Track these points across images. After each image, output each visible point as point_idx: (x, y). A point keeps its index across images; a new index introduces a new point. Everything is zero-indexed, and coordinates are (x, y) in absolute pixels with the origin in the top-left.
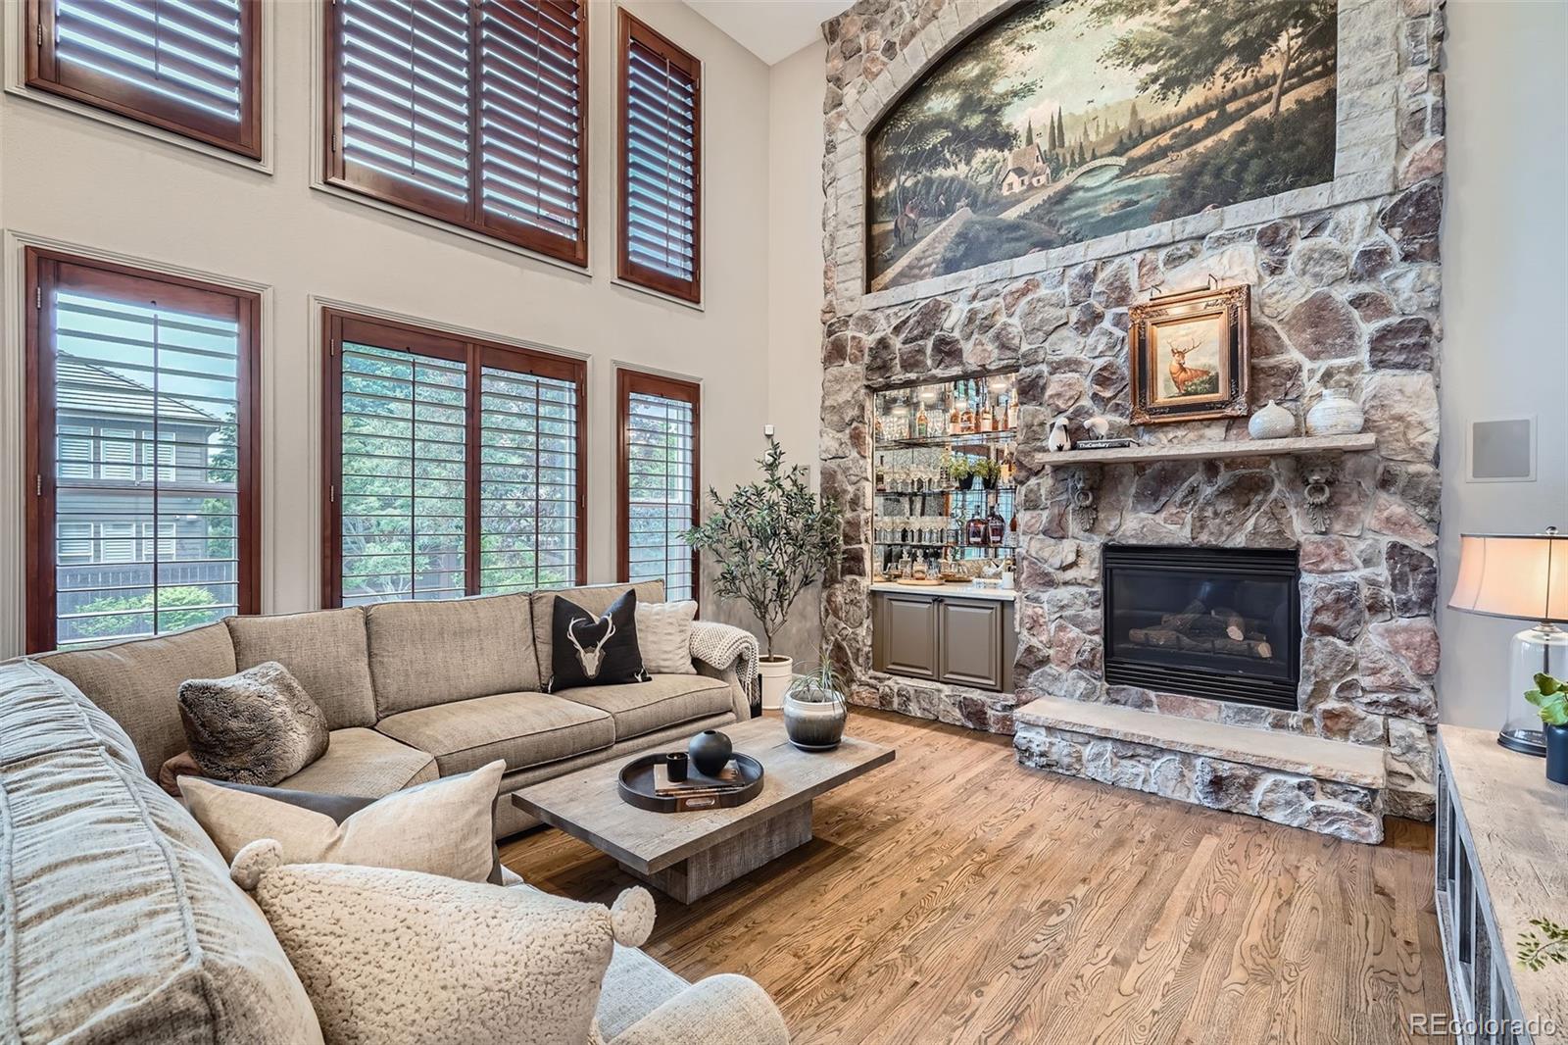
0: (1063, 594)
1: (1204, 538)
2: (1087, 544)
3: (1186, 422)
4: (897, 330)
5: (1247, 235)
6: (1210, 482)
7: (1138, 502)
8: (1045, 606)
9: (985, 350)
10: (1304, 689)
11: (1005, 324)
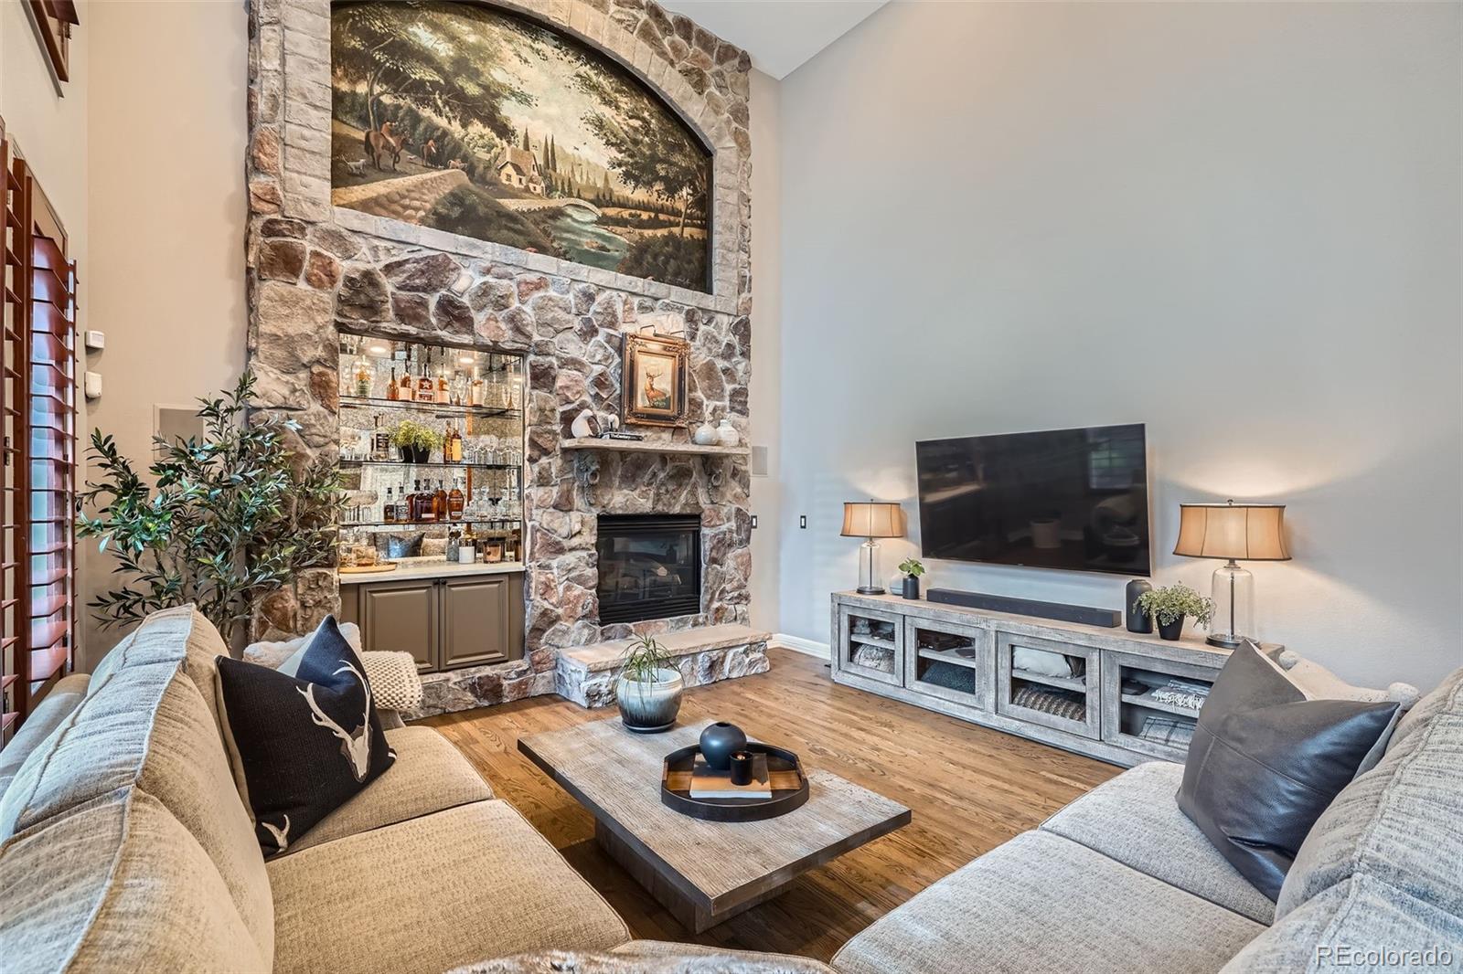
0: (570, 558)
1: (660, 508)
2: (588, 515)
3: (652, 426)
4: (389, 269)
5: (680, 310)
6: (663, 469)
7: (623, 481)
8: (555, 571)
9: (498, 327)
10: (704, 599)
11: (519, 309)
